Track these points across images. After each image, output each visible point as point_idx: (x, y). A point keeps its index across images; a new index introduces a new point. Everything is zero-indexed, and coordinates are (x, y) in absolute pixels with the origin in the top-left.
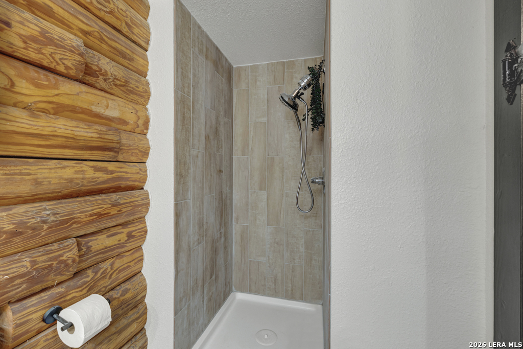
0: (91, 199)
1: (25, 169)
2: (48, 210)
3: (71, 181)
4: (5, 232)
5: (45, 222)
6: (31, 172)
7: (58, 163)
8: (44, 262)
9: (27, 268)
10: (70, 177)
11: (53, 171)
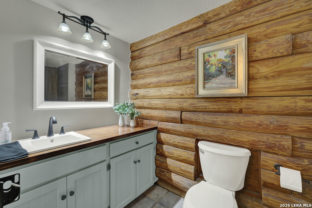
0: (302, 118)
1: (264, 101)
2: (274, 119)
3: (287, 107)
4: (256, 123)
5: (271, 123)
6: (266, 102)
7: (280, 99)
8: (272, 140)
9: (265, 140)
10: (286, 105)
11: (277, 102)
